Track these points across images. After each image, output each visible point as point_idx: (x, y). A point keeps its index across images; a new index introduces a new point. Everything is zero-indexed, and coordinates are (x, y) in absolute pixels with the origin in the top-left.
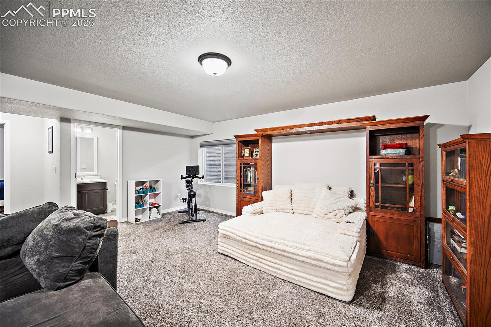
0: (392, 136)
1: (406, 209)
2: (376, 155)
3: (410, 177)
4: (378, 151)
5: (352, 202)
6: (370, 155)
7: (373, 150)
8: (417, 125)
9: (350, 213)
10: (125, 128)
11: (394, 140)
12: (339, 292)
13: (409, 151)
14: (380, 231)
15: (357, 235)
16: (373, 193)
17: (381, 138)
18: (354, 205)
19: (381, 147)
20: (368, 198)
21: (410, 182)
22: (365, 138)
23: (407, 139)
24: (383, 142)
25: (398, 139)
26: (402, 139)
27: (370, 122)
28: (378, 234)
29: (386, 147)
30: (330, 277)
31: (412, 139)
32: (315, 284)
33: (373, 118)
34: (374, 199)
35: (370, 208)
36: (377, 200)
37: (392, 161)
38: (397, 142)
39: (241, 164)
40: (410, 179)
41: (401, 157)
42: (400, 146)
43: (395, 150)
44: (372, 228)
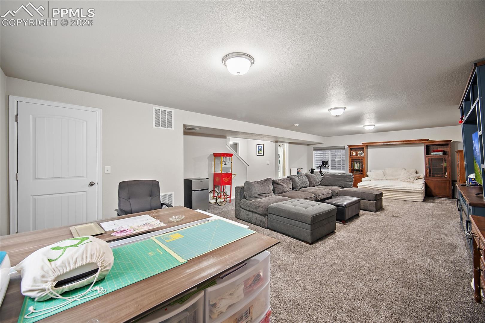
0: (437, 146)
1: (443, 176)
2: (429, 155)
3: (445, 164)
4: (429, 152)
5: (417, 175)
6: (426, 155)
7: (428, 152)
8: (447, 143)
9: (417, 179)
10: (290, 143)
11: (437, 148)
12: (418, 199)
13: (445, 153)
14: (432, 186)
15: (423, 184)
16: (428, 171)
17: (431, 147)
18: (419, 176)
19: (431, 151)
20: (426, 173)
21: (445, 166)
22: (424, 147)
23: (444, 148)
24: (432, 149)
25: (440, 148)
26: (441, 148)
27: (426, 141)
28: (431, 188)
29: (434, 151)
30: (414, 195)
31: (446, 148)
32: (408, 198)
33: (428, 140)
34: (428, 173)
35: (427, 177)
36: (430, 173)
37: (437, 157)
38: (439, 149)
39: (352, 159)
40: (445, 165)
41: (441, 156)
42: (441, 151)
43: (438, 153)
44: (428, 185)
